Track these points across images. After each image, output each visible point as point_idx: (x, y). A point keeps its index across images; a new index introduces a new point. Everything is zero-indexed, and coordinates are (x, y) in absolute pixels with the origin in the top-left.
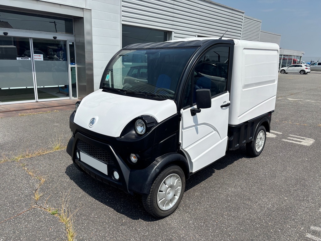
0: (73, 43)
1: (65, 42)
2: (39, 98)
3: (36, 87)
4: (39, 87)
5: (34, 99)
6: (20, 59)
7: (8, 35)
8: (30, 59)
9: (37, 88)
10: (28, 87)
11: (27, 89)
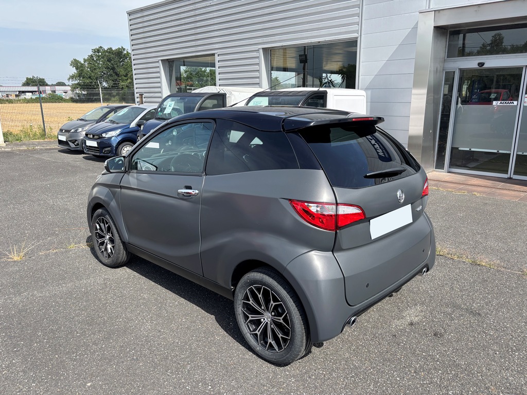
2: (516, 173)
3: (513, 153)
5: (506, 172)
6: (499, 104)
8: (515, 103)
9: (517, 154)
10: (500, 152)
11: (498, 154)
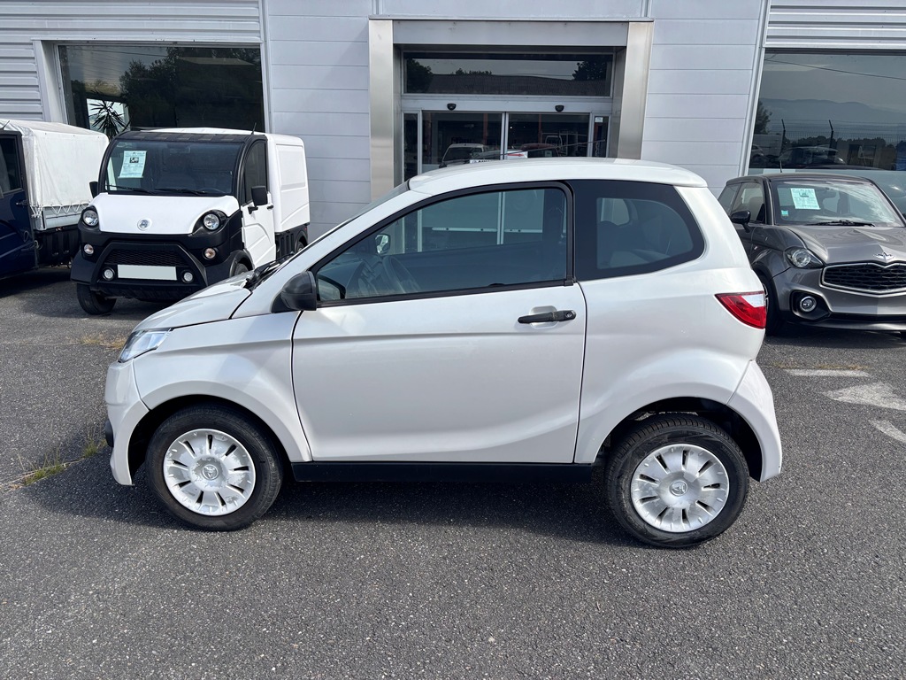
0: (606, 119)
1: (587, 116)
3: (500, 231)
4: (508, 231)
7: (456, 109)
9: (504, 232)
10: (485, 230)
11: (482, 233)
